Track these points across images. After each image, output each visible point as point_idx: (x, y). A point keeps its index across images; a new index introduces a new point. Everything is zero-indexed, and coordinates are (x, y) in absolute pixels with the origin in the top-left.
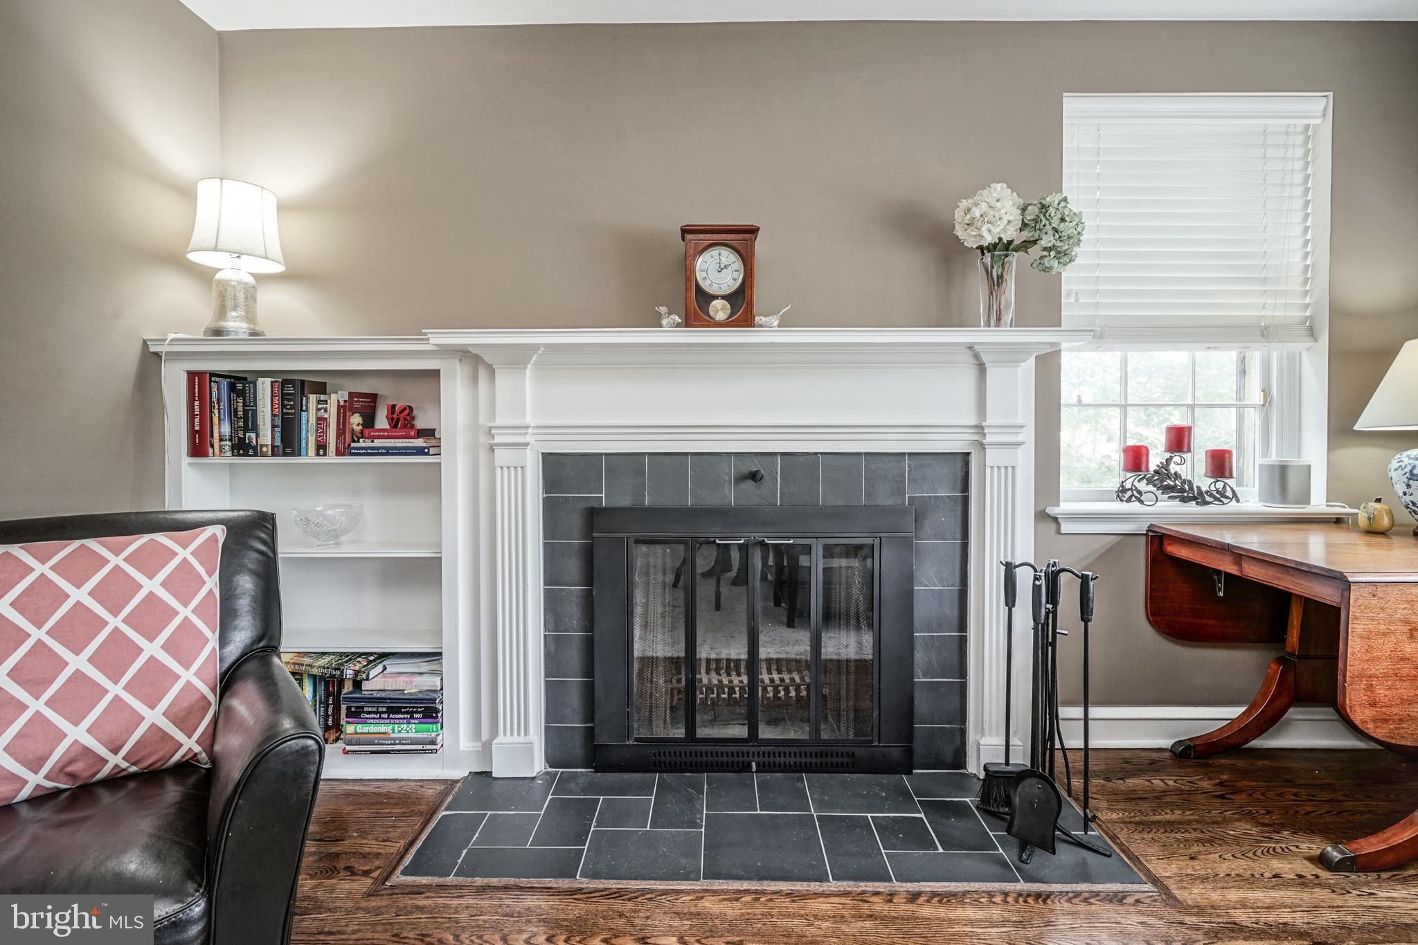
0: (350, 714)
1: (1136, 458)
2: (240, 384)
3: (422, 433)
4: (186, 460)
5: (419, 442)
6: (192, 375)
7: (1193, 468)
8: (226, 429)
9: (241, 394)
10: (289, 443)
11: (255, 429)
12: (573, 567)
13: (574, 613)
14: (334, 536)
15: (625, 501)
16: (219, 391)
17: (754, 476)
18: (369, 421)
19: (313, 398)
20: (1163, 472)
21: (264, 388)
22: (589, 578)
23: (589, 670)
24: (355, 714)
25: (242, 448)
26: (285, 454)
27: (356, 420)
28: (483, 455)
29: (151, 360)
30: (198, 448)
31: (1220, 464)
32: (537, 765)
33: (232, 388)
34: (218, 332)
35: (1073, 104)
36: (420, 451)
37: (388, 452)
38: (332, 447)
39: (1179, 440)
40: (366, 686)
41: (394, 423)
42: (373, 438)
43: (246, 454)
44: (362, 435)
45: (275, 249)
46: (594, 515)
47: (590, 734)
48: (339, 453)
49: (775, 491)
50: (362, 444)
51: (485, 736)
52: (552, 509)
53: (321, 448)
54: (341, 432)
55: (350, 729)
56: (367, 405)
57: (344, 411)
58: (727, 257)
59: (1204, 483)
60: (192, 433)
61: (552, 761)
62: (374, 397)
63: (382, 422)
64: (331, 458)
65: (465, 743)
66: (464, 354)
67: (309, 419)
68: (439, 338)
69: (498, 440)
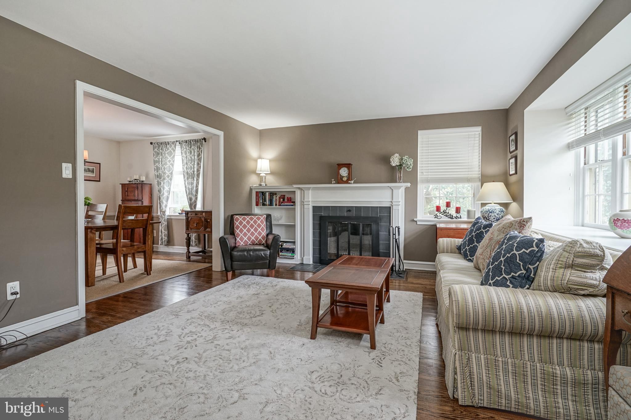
0: (280, 251)
1: (438, 208)
2: (263, 193)
3: (292, 202)
4: (255, 207)
5: (292, 204)
6: (256, 192)
7: (452, 211)
8: (261, 201)
9: (264, 195)
10: (271, 204)
11: (266, 201)
12: (317, 227)
13: (317, 235)
14: (278, 220)
15: (327, 215)
16: (260, 195)
17: (349, 211)
18: (284, 200)
19: (275, 196)
20: (444, 212)
21: (267, 194)
22: (320, 229)
23: (320, 246)
24: (281, 251)
25: (264, 205)
26: (270, 206)
27: (282, 200)
28: (302, 206)
29: (251, 190)
30: (257, 205)
31: (458, 210)
32: (311, 262)
33: (262, 194)
34: (260, 185)
35: (419, 132)
36: (292, 205)
37: (287, 205)
38: (278, 205)
39: (448, 205)
40: (283, 247)
41: (288, 200)
42: (284, 203)
43: (264, 206)
44: (282, 202)
45: (269, 170)
46: (321, 218)
47: (320, 257)
48: (279, 206)
49: (353, 214)
50: (283, 204)
51: (302, 257)
52: (314, 216)
53: (276, 205)
54: (279, 202)
55: (280, 254)
56: (283, 197)
57: (280, 198)
58: (346, 169)
59: (455, 215)
60: (256, 202)
61: (314, 262)
62: (285, 195)
63: (286, 200)
64: (278, 207)
65: (299, 258)
66: (299, 188)
67: (274, 199)
68: (295, 186)
69: (305, 203)
